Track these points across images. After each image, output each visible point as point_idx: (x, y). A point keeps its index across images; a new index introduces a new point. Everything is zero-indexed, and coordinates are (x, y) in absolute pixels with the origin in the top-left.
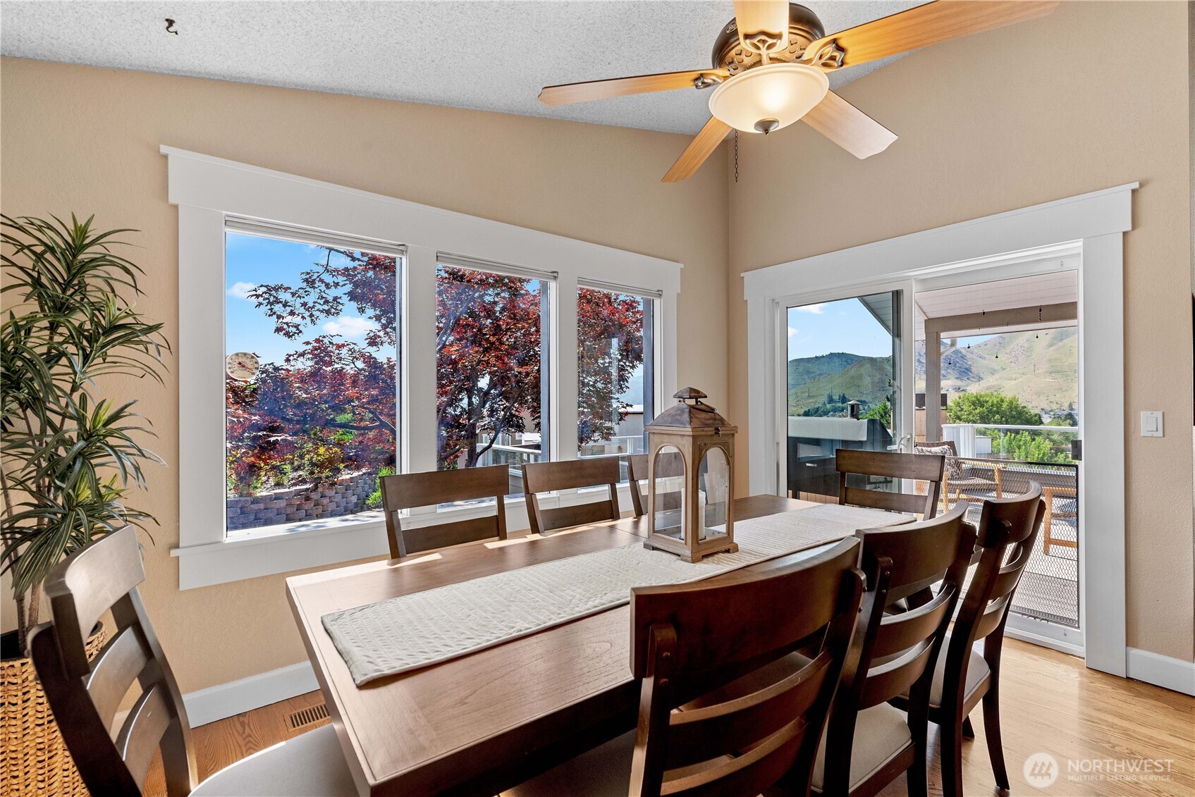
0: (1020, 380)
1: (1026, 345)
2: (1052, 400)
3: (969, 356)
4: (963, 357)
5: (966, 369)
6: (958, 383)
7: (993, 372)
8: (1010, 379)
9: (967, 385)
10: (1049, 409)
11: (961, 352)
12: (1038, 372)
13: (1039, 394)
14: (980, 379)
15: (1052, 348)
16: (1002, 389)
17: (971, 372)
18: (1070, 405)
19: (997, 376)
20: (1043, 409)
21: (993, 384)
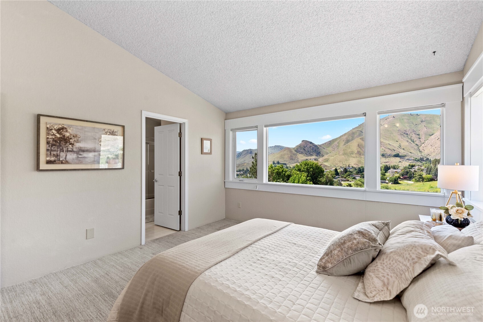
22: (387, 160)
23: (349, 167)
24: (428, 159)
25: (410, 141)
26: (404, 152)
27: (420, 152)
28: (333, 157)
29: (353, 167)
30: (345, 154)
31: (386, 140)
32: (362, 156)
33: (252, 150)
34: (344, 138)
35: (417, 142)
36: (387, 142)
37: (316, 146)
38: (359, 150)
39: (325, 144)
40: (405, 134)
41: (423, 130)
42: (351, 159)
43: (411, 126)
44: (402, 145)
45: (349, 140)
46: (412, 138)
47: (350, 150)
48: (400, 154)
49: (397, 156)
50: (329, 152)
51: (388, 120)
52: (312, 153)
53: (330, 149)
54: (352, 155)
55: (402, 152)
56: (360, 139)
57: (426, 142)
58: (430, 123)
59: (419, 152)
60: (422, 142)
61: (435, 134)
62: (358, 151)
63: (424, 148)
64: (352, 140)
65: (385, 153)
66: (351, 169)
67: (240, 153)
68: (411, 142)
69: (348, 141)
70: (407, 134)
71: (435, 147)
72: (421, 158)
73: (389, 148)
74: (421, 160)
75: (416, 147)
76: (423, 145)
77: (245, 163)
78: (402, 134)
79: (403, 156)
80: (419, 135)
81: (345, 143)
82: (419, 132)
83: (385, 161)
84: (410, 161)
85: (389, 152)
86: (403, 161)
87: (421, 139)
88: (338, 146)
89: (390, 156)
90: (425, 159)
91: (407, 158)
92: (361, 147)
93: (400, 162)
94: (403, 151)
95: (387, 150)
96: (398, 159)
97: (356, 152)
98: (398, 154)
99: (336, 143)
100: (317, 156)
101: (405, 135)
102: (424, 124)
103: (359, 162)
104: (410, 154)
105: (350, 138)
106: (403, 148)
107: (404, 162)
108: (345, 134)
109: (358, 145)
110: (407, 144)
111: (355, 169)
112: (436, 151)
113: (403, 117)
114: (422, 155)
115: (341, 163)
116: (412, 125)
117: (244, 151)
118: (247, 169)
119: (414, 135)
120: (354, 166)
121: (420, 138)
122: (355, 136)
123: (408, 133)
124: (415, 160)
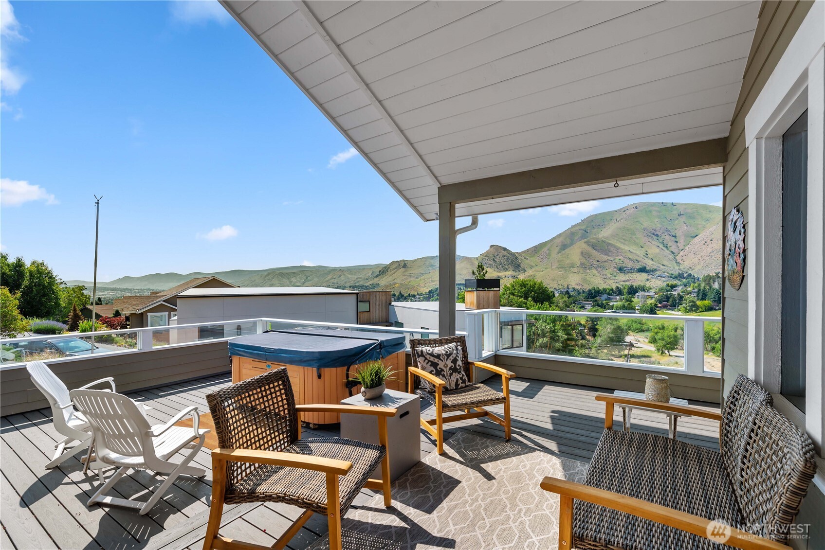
0: (544, 272)
1: (547, 252)
2: (559, 283)
3: (520, 257)
4: (516, 258)
5: (518, 265)
6: (514, 273)
7: (531, 267)
8: (540, 272)
9: (519, 275)
10: (558, 288)
11: (515, 255)
12: (554, 267)
13: (553, 280)
14: (525, 271)
15: (560, 254)
16: (536, 277)
17: (520, 267)
18: (568, 286)
19: (533, 269)
20: (555, 289)
21: (531, 274)
22: (627, 277)
23: (568, 288)
24: (690, 275)
25: (661, 246)
26: (653, 265)
27: (678, 263)
28: (541, 273)
29: (574, 289)
30: (560, 267)
31: (625, 244)
32: (588, 271)
33: (406, 262)
34: (559, 240)
35: (673, 249)
36: (627, 248)
37: (513, 254)
38: (584, 261)
39: (528, 250)
40: (655, 235)
41: (681, 229)
42: (571, 275)
43: (663, 222)
44: (649, 252)
45: (566, 245)
46: (665, 242)
47: (568, 261)
48: (648, 268)
49: (643, 270)
50: (533, 265)
51: (628, 212)
52: (506, 267)
53: (536, 259)
54: (573, 270)
55: (650, 265)
56: (585, 242)
57: (687, 248)
58: (691, 217)
59: (675, 264)
60: (681, 248)
61: (700, 235)
62: (581, 263)
63: (684, 258)
64: (572, 244)
65: (624, 265)
66: (571, 291)
67: (385, 267)
68: (664, 248)
69: (564, 247)
70: (657, 235)
71: (700, 256)
72: (679, 274)
73: (630, 257)
74: (680, 276)
75: (671, 257)
76: (682, 253)
77: (395, 284)
78: (650, 234)
79: (653, 271)
80: (675, 236)
81: (560, 249)
82: (676, 232)
83: (624, 279)
84: (664, 279)
85: (630, 265)
86: (653, 278)
87: (678, 244)
88: (549, 255)
89: (631, 271)
90: (685, 275)
91: (658, 273)
92: (585, 256)
93: (648, 280)
94: (652, 262)
95: (626, 261)
96: (644, 276)
97: (578, 264)
98: (645, 268)
99: (545, 250)
100: (516, 272)
101: (655, 237)
102: (682, 219)
103: (585, 280)
104: (662, 267)
105: (568, 241)
106: (650, 257)
107: (653, 280)
108: (560, 235)
109: (582, 253)
110: (657, 250)
111: (578, 291)
112: (703, 262)
113: (651, 208)
114: (680, 269)
115: (555, 282)
116: (665, 220)
117: (393, 263)
118: (400, 293)
119: (668, 237)
120: (577, 287)
121: (677, 242)
122: (576, 238)
123: (659, 234)
124: (671, 277)
